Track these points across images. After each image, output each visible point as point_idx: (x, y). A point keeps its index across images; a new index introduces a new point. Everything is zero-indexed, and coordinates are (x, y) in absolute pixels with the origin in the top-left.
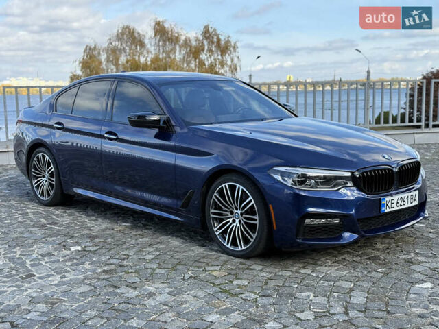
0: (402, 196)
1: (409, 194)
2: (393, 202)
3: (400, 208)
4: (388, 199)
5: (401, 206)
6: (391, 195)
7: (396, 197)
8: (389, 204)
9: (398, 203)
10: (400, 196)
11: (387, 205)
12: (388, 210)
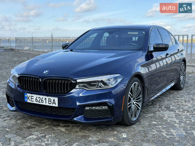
0: (41, 97)
1: (47, 98)
2: (32, 97)
3: (38, 103)
4: (29, 95)
5: (39, 102)
6: (32, 94)
7: (35, 96)
8: (30, 98)
9: (36, 100)
10: (38, 96)
11: (28, 98)
12: (28, 101)
